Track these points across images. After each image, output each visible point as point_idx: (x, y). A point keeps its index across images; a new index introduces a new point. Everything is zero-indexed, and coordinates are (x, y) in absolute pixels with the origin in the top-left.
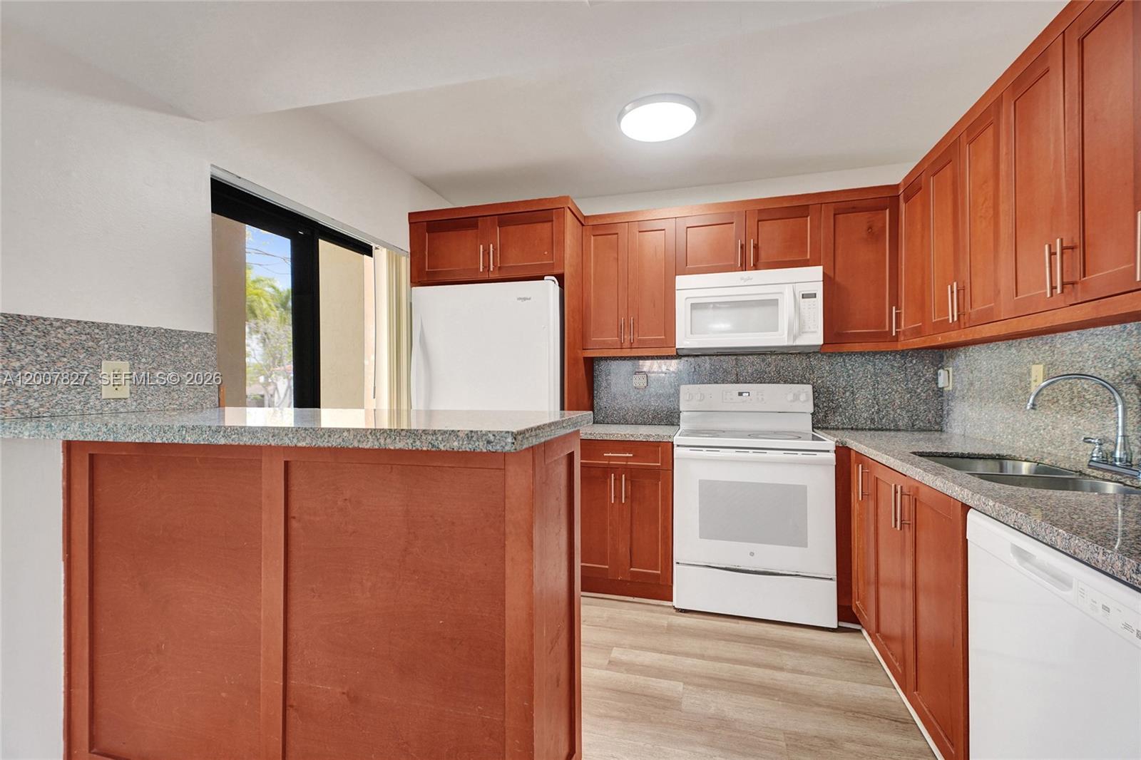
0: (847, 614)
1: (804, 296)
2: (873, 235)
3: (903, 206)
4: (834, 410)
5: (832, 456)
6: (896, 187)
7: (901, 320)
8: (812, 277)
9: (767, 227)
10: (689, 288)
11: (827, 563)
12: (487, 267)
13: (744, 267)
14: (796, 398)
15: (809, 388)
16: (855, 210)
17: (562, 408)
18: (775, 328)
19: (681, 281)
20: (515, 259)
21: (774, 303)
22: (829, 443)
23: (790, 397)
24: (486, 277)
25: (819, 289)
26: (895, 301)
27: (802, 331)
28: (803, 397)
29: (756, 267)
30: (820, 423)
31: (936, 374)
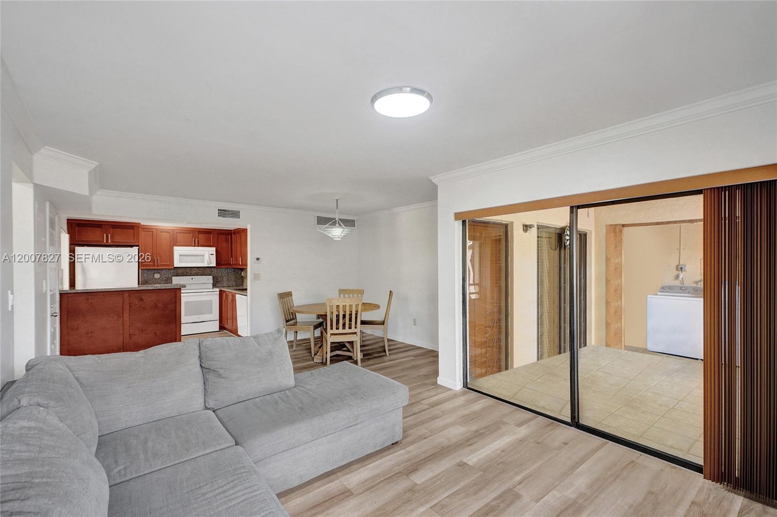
0: (222, 328)
1: (211, 254)
2: (227, 241)
3: (233, 236)
4: (218, 282)
5: (218, 292)
6: (231, 230)
7: (232, 261)
8: (213, 250)
9: (201, 236)
10: (178, 251)
11: (218, 318)
12: (107, 241)
13: (194, 246)
14: (208, 279)
15: (211, 276)
16: (222, 234)
17: (139, 284)
18: (204, 262)
19: (175, 248)
20: (119, 239)
21: (203, 255)
22: (218, 290)
23: (207, 279)
24: (106, 244)
25: (214, 253)
26: (232, 257)
27: (210, 263)
28: (210, 279)
29: (198, 246)
30: (214, 286)
31: (241, 273)
